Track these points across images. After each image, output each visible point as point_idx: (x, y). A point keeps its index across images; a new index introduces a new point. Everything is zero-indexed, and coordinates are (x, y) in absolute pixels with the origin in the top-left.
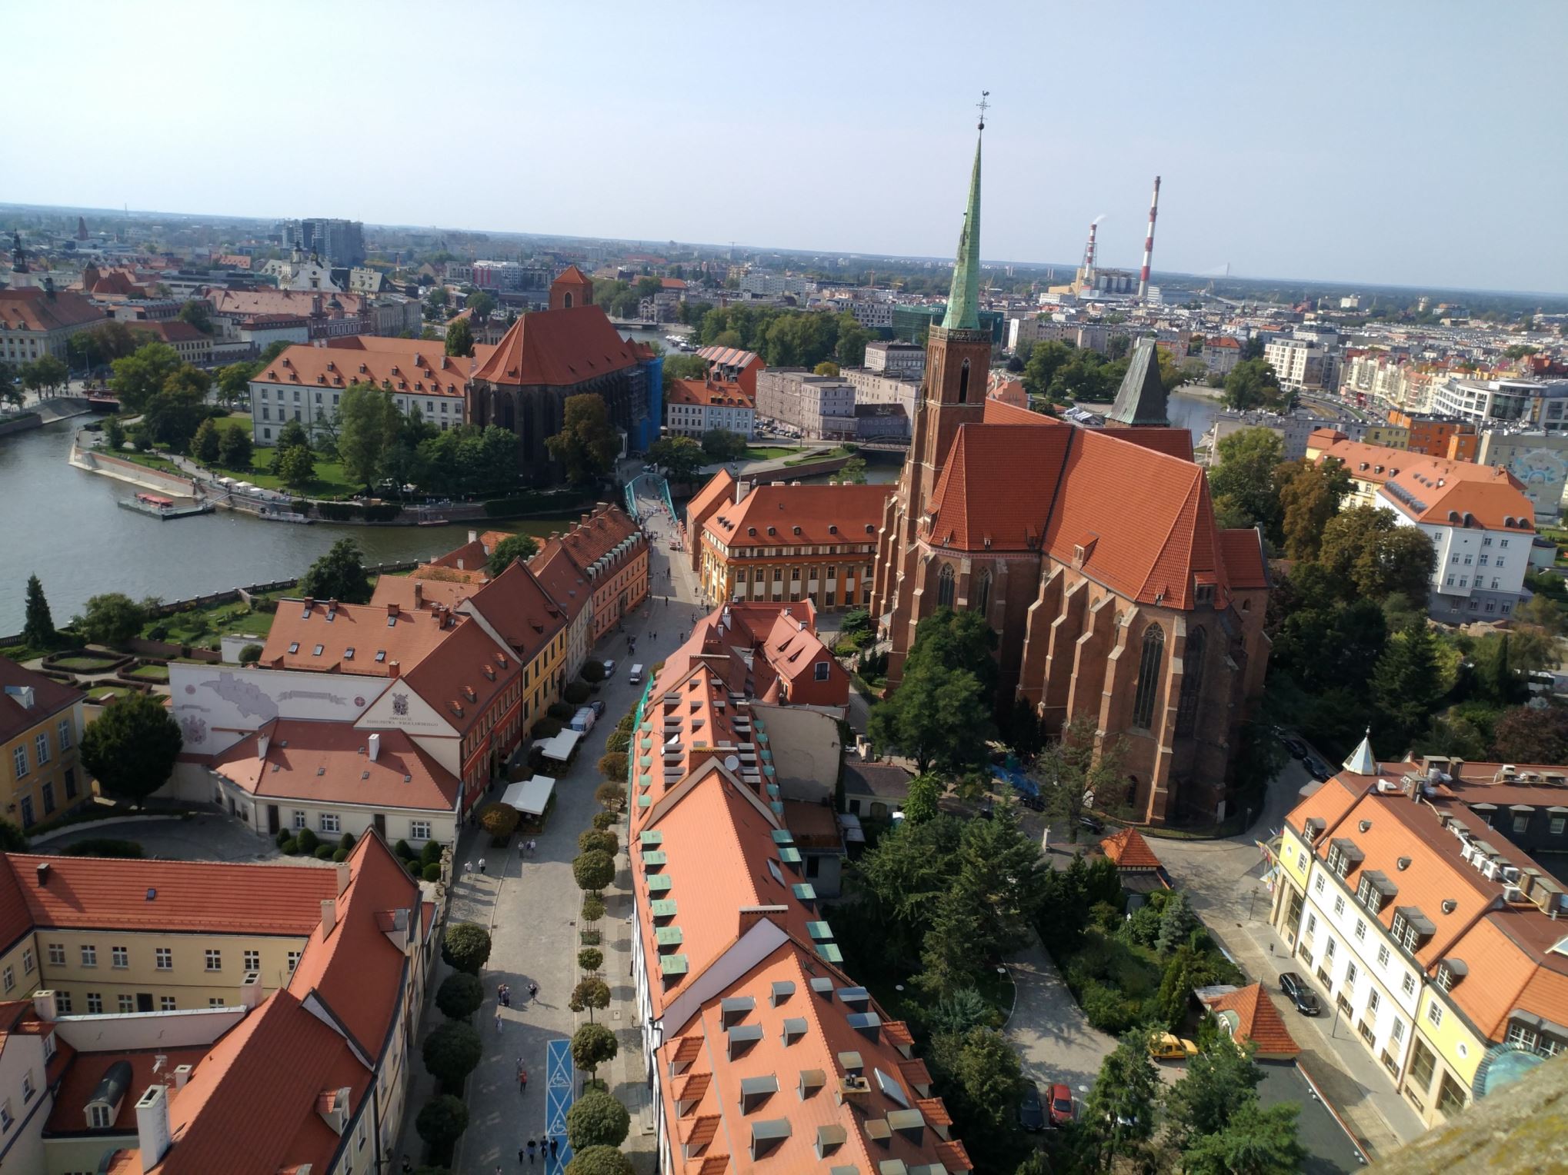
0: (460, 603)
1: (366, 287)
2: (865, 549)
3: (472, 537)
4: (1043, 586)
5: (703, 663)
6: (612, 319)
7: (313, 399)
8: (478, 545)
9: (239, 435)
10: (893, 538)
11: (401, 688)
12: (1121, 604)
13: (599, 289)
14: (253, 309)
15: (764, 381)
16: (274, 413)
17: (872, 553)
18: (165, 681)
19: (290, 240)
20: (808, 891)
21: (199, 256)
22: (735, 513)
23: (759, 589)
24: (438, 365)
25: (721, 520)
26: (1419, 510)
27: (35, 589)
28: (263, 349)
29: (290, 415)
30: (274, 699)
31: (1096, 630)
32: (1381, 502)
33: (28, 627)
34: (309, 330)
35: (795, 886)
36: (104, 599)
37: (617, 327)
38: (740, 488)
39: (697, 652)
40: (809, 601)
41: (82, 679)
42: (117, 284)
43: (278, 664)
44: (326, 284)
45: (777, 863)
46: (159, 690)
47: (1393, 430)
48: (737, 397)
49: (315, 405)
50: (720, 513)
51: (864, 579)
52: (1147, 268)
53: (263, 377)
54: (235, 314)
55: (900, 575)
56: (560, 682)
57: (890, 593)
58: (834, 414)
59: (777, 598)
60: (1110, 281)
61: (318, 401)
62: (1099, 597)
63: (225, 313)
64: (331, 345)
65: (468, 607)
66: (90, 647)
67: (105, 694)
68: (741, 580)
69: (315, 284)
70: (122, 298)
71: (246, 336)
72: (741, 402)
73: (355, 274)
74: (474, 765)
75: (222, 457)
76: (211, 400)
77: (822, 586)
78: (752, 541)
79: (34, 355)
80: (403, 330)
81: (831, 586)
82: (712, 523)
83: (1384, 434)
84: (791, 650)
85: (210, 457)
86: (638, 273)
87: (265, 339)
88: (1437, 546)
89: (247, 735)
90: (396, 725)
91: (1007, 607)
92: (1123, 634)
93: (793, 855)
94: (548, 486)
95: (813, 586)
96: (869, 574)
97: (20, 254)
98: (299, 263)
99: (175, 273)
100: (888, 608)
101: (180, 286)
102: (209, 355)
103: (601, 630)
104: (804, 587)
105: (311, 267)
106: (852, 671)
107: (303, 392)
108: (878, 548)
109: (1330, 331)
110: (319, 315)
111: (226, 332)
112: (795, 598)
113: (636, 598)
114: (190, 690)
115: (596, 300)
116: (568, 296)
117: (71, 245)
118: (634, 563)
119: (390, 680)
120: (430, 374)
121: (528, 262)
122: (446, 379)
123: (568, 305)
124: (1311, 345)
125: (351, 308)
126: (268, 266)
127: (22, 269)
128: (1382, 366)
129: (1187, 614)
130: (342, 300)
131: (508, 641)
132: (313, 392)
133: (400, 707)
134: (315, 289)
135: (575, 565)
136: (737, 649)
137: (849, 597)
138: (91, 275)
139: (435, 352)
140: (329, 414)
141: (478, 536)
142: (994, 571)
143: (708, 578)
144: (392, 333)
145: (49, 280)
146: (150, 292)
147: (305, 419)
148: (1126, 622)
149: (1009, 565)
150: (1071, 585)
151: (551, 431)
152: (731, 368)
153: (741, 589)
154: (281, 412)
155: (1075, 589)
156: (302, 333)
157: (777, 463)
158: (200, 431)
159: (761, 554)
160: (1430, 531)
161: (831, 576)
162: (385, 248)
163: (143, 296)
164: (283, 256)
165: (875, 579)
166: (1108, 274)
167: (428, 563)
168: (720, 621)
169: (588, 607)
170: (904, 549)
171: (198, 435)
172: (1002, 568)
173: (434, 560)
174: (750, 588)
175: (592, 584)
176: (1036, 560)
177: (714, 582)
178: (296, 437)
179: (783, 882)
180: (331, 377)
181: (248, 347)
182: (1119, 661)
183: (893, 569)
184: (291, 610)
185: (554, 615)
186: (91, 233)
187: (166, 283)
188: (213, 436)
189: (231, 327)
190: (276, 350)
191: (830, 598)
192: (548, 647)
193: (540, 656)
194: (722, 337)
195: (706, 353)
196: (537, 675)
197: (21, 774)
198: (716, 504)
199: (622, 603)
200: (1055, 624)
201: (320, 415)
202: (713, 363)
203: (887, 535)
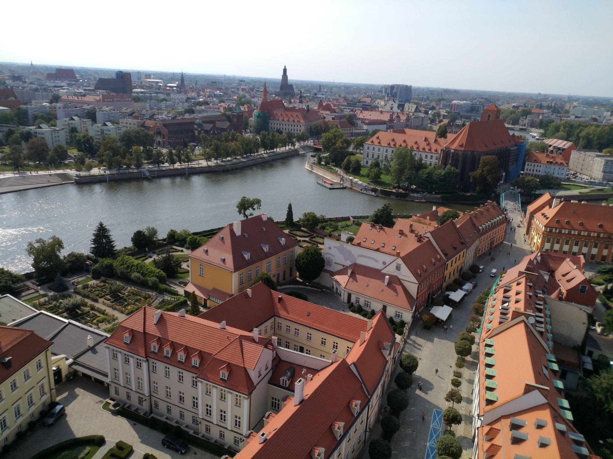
0: (426, 233)
1: (410, 110)
3: (434, 208)
5: (525, 275)
6: (507, 125)
7: (385, 151)
8: (436, 212)
9: (358, 162)
11: (400, 261)
13: (503, 113)
14: (369, 117)
15: (574, 155)
16: (370, 156)
18: (323, 244)
19: (385, 92)
20: (560, 384)
21: (354, 98)
22: (550, 212)
23: (557, 247)
24: (432, 141)
25: (543, 214)
27: (290, 207)
28: (370, 132)
29: (376, 157)
30: (356, 256)
33: (286, 219)
34: (387, 126)
35: (554, 381)
36: (308, 214)
37: (509, 128)
38: (555, 201)
39: (523, 270)
40: (582, 256)
41: (299, 238)
42: (328, 108)
43: (359, 245)
44: (396, 109)
45: (546, 368)
46: (320, 246)
48: (560, 161)
49: (385, 153)
50: (543, 211)
53: (369, 142)
54: (363, 119)
56: (460, 270)
58: (610, 172)
59: (565, 253)
61: (386, 152)
63: (360, 119)
64: (394, 132)
65: (429, 235)
66: (302, 229)
67: (305, 245)
68: (548, 241)
69: (392, 109)
70: (328, 113)
71: (365, 127)
72: (561, 164)
73: (406, 105)
74: (421, 295)
75: (351, 169)
76: (351, 149)
77: (590, 250)
78: (557, 225)
79: (300, 131)
80: (421, 127)
81: (594, 251)
82: (538, 215)
84: (568, 277)
85: (347, 170)
86: (521, 106)
87: (371, 128)
89: (345, 267)
90: (395, 274)
93: (555, 367)
94: (468, 192)
95: (585, 250)
97: (301, 97)
98: (387, 100)
99: (346, 104)
101: (347, 109)
102: (352, 133)
103: (481, 253)
104: (580, 249)
105: (391, 102)
106: (599, 292)
107: (382, 148)
110: (391, 120)
111: (359, 125)
112: (574, 254)
113: (498, 242)
114: (330, 248)
115: (501, 117)
116: (489, 116)
117: (316, 94)
118: (499, 228)
119: (396, 257)
120: (428, 144)
121: (474, 101)
122: (434, 147)
123: (489, 119)
125: (403, 118)
126: (377, 102)
127: (301, 102)
130: (400, 115)
131: (442, 251)
132: (385, 149)
133: (398, 268)
134: (391, 111)
135: (474, 225)
136: (541, 272)
137: (604, 258)
138: (320, 105)
139: (432, 136)
140: (389, 157)
141: (437, 208)
143: (532, 239)
144: (417, 128)
145: (308, 106)
146: (337, 110)
147: (380, 158)
151: (473, 169)
152: (559, 149)
153: (547, 246)
154: (373, 155)
156: (384, 127)
157: (575, 192)
158: (346, 159)
159: (560, 232)
161: (595, 246)
162: (419, 95)
163: (335, 112)
164: (382, 98)
167: (416, 216)
168: (535, 258)
169: (477, 242)
171: (345, 161)
173: (418, 215)
174: (552, 246)
175: (480, 233)
177: (535, 241)
178: (377, 165)
179: (548, 377)
180: (392, 144)
181: (365, 131)
184: (366, 226)
185: (462, 243)
186: (322, 90)
187: (342, 107)
188: (349, 162)
189: (361, 124)
190: (375, 133)
191: (593, 257)
192: (458, 256)
193: (454, 259)
194: (557, 135)
195: (548, 141)
196: (451, 266)
197: (278, 266)
198: (542, 207)
199: (492, 243)
201: (386, 157)
202: (550, 146)
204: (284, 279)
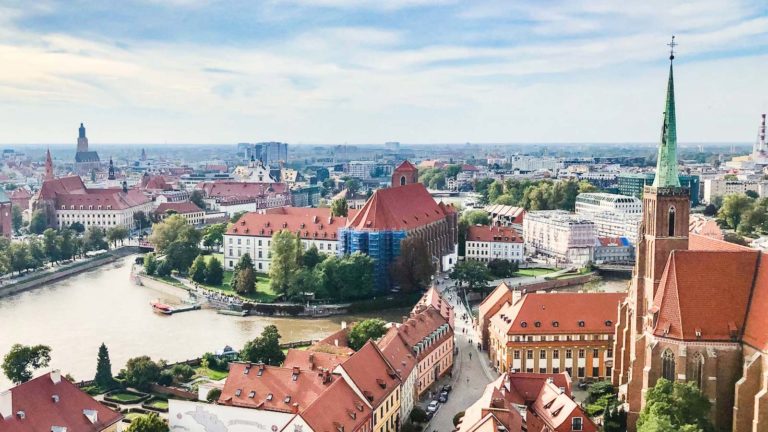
0: (335, 367)
1: (289, 180)
2: (606, 337)
3: (344, 325)
4: (746, 367)
5: (491, 414)
6: (430, 191)
7: (257, 243)
8: (347, 330)
9: (215, 264)
10: (625, 330)
11: (299, 421)
13: (422, 173)
14: (226, 193)
16: (235, 253)
17: (611, 340)
18: (166, 411)
22: (512, 312)
23: (530, 363)
24: (326, 221)
25: (502, 316)
27: (103, 351)
28: (231, 216)
29: (244, 253)
30: (226, 424)
33: (97, 376)
34: (256, 204)
36: (138, 360)
39: (487, 407)
40: (566, 373)
41: (123, 407)
42: (158, 183)
43: (229, 403)
46: (163, 416)
48: (511, 236)
50: (501, 312)
51: (606, 358)
53: (230, 231)
54: (218, 197)
55: (633, 357)
57: (626, 369)
61: (260, 244)
63: (212, 197)
64: (268, 212)
65: (339, 370)
66: (129, 389)
67: (133, 417)
68: (517, 357)
69: (261, 179)
70: (160, 191)
72: (514, 239)
73: (283, 172)
75: (205, 277)
76: (201, 246)
77: (575, 362)
80: (308, 203)
81: (582, 363)
84: (554, 408)
85: (199, 278)
87: (232, 210)
91: (718, 381)
95: (569, 363)
96: (610, 355)
98: (253, 167)
99: (188, 176)
100: (625, 381)
101: (190, 183)
102: (202, 220)
103: (423, 389)
104: (562, 363)
105: (260, 169)
106: (600, 425)
108: (615, 337)
110: (262, 195)
111: (212, 207)
112: (556, 371)
114: (179, 416)
116: (403, 178)
117: (137, 164)
118: (444, 344)
119: (293, 415)
120: (322, 227)
122: (331, 230)
123: (403, 183)
125: (280, 191)
126: (237, 170)
130: (275, 186)
131: (364, 393)
132: (257, 239)
134: (261, 182)
135: (406, 345)
136: (514, 405)
137: (596, 371)
138: (146, 180)
139: (326, 214)
140: (265, 251)
141: (347, 324)
142: (705, 355)
144: (302, 204)
145: (125, 183)
147: (252, 255)
149: (716, 351)
152: (508, 218)
153: (517, 364)
154: (239, 251)
156: (251, 207)
157: (541, 277)
161: (581, 356)
162: (300, 157)
164: (245, 164)
165: (614, 359)
168: (503, 386)
169: (415, 371)
170: (634, 337)
172: (711, 355)
173: (321, 339)
175: (417, 356)
177: (499, 358)
180: (267, 230)
181: (223, 215)
183: (627, 353)
184: (238, 370)
185: (393, 377)
186: (148, 157)
187: (183, 181)
188: (202, 265)
189: (215, 205)
191: (581, 371)
192: (389, 398)
193: (384, 404)
195: (492, 208)
196: (382, 416)
198: (499, 306)
200: (758, 397)
201: (260, 252)
202: (495, 215)
203: (621, 328)
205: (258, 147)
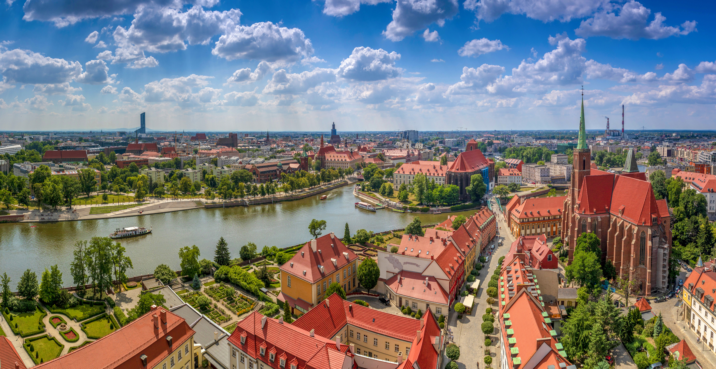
0: (448, 237)
1: (419, 148)
2: (558, 217)
3: (449, 217)
4: (611, 223)
5: (517, 256)
8: (450, 219)
9: (390, 187)
10: (567, 212)
11: (434, 263)
12: (633, 227)
13: (477, 145)
14: (393, 155)
15: (523, 168)
16: (399, 182)
17: (560, 217)
22: (520, 208)
23: (528, 232)
24: (438, 168)
25: (516, 210)
26: (701, 189)
27: (347, 226)
28: (396, 165)
29: (402, 182)
30: (402, 264)
31: (627, 235)
32: (692, 188)
33: (345, 236)
34: (406, 160)
35: (551, 331)
36: (361, 231)
38: (522, 200)
39: (515, 253)
40: (543, 234)
41: (355, 252)
43: (403, 254)
44: (410, 147)
45: (544, 323)
46: (373, 258)
47: (691, 167)
48: (517, 173)
50: (516, 208)
51: (558, 227)
52: (623, 129)
53: (397, 172)
54: (389, 156)
55: (570, 225)
56: (474, 263)
57: (567, 230)
58: (544, 176)
59: (533, 235)
60: (614, 133)
61: (409, 178)
62: (627, 226)
63: (387, 156)
64: (412, 163)
65: (450, 239)
66: (357, 244)
67: (361, 257)
68: (523, 229)
69: (407, 147)
70: (365, 153)
71: (392, 162)
72: (518, 174)
73: (417, 144)
74: (452, 290)
75: (386, 194)
76: (384, 178)
77: (546, 230)
78: (525, 216)
80: (428, 158)
81: (549, 229)
82: (514, 212)
83: (689, 168)
84: (540, 251)
85: (383, 194)
86: (487, 139)
87: (396, 162)
88: (706, 198)
89: (395, 274)
90: (432, 275)
91: (602, 231)
92: (635, 236)
94: (466, 202)
95: (544, 230)
96: (560, 225)
98: (404, 141)
99: (376, 146)
100: (567, 235)
101: (377, 149)
102: (383, 166)
103: (484, 246)
104: (542, 230)
105: (406, 143)
106: (558, 257)
108: (562, 216)
109: (671, 142)
110: (409, 155)
112: (539, 234)
113: (493, 236)
116: (471, 147)
117: (355, 140)
118: (491, 225)
120: (437, 171)
122: (440, 172)
123: (471, 150)
124: (668, 146)
125: (416, 153)
126: (397, 144)
127: (346, 147)
128: (685, 150)
129: (651, 227)
130: (414, 151)
131: (461, 250)
132: (408, 176)
134: (408, 149)
135: (477, 225)
136: (525, 252)
137: (555, 233)
138: (359, 148)
139: (438, 164)
140: (412, 182)
142: (597, 220)
143: (513, 229)
144: (426, 160)
145: (352, 149)
147: (406, 184)
148: (635, 232)
149: (601, 218)
150: (619, 222)
151: (468, 185)
152: (515, 165)
153: (523, 232)
155: (620, 223)
156: (404, 161)
157: (529, 192)
158: (382, 186)
159: (528, 221)
160: (704, 195)
161: (549, 226)
162: (424, 137)
163: (370, 152)
164: (400, 140)
165: (562, 226)
166: (613, 131)
167: (438, 225)
168: (519, 243)
169: (481, 239)
170: (571, 216)
171: (381, 188)
172: (600, 220)
174: (525, 232)
175: (482, 232)
176: (608, 216)
177: (515, 230)
178: (404, 188)
179: (547, 330)
180: (412, 172)
181: (392, 164)
182: (634, 244)
183: (568, 223)
184: (405, 237)
186: (359, 137)
187: (374, 149)
188: (384, 188)
189: (388, 159)
190: (399, 166)
191: (549, 233)
192: (471, 252)
193: (469, 255)
194: (511, 156)
195: (506, 161)
196: (468, 260)
197: (345, 278)
198: (514, 205)
199: (489, 238)
200: (616, 235)
201: (410, 182)
202: (509, 164)
203: (565, 212)
204: (349, 289)
205: (405, 133)
